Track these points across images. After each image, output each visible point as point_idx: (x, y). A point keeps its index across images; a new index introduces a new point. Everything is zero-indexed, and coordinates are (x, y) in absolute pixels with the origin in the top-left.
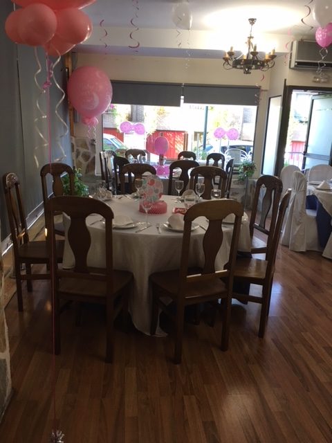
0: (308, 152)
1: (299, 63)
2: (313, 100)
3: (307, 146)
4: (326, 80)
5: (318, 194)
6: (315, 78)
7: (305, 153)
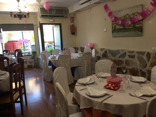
0: (55, 45)
1: (42, 16)
2: (53, 28)
3: (54, 43)
4: (53, 21)
5: (51, 60)
6: (49, 20)
7: (54, 45)
